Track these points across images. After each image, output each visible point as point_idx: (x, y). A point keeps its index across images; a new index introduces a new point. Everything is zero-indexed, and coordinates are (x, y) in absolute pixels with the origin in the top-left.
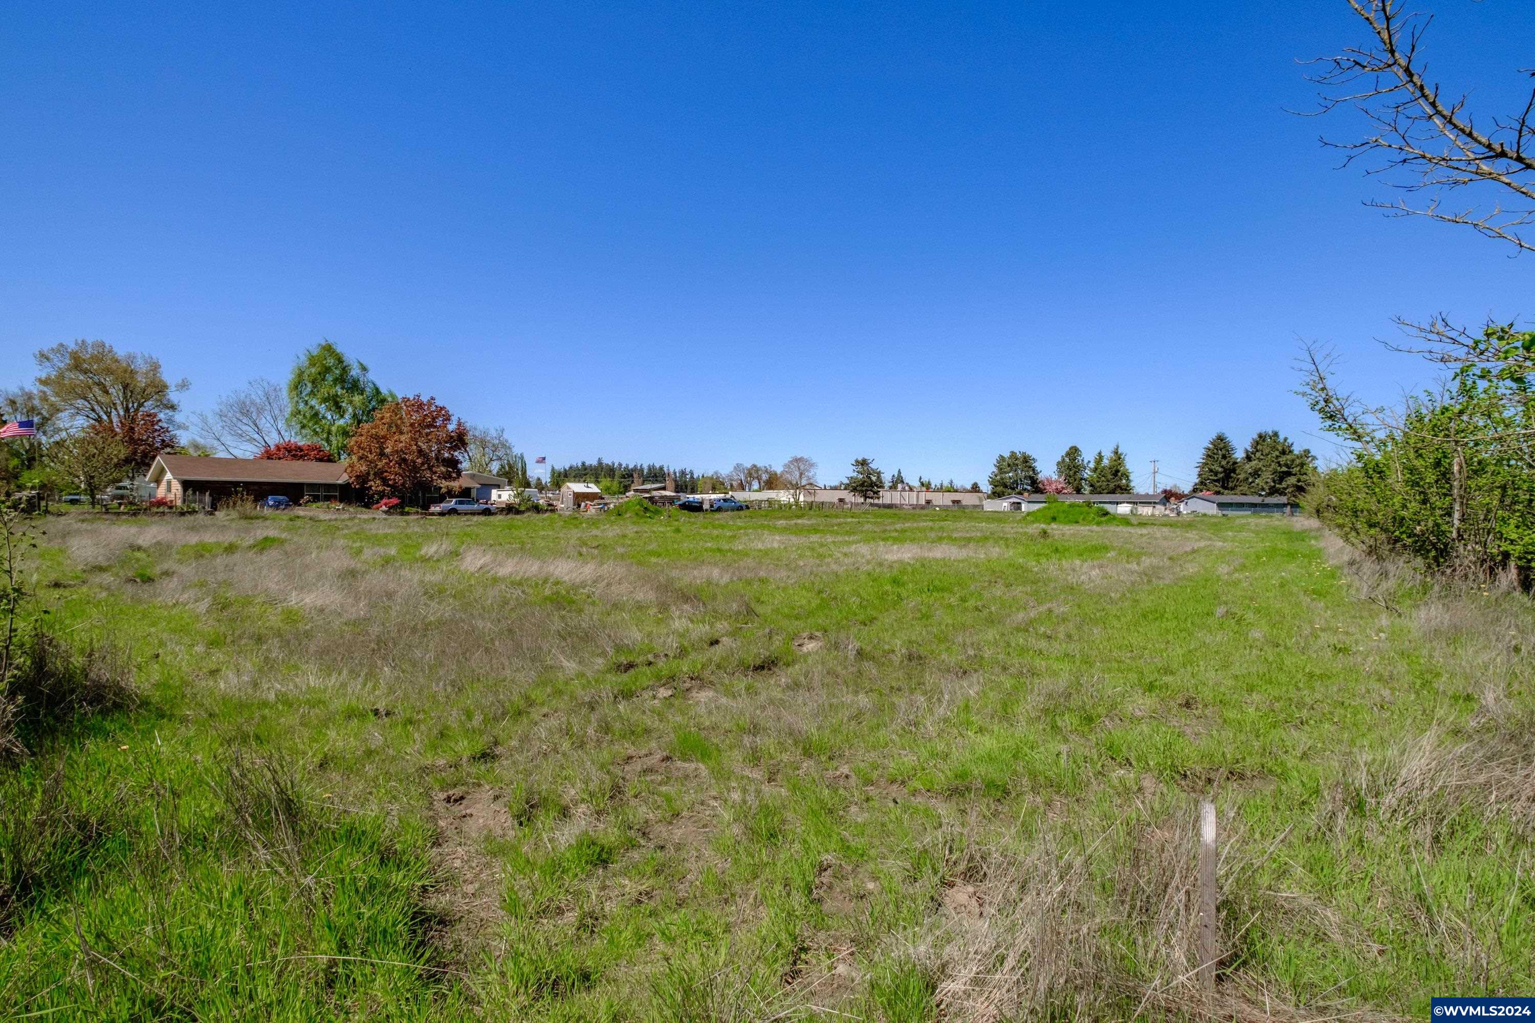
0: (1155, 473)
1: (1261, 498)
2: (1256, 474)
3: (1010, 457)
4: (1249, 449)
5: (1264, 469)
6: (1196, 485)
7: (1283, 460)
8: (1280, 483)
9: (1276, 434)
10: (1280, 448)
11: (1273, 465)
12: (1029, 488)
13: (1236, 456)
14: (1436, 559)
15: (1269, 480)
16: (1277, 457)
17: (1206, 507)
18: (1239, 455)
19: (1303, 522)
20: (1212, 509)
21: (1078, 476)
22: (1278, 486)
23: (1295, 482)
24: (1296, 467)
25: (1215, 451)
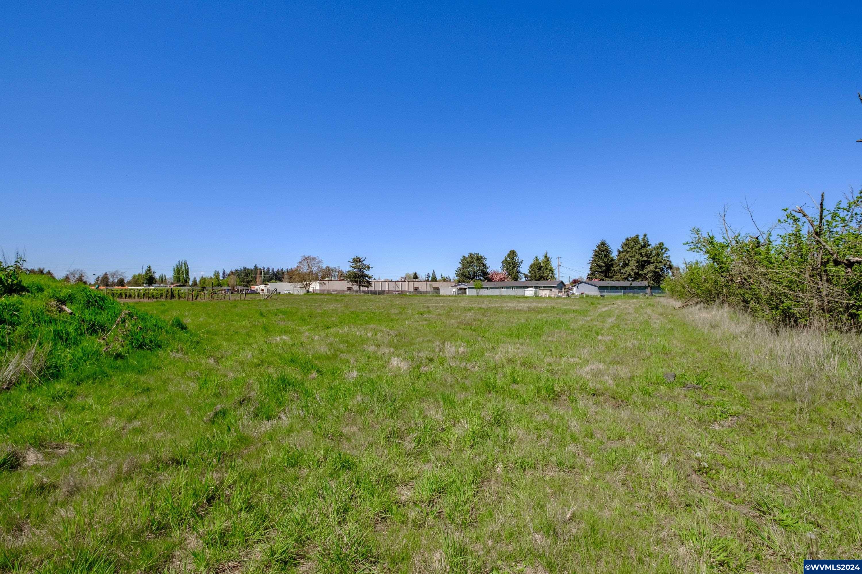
0: (559, 266)
1: (630, 283)
2: (624, 263)
3: (469, 257)
4: (621, 249)
6: (589, 275)
8: (642, 270)
9: (637, 237)
12: (482, 278)
13: (612, 255)
17: (592, 290)
20: (594, 292)
21: (517, 270)
22: (640, 272)
23: (653, 269)
24: (654, 257)
25: (600, 252)
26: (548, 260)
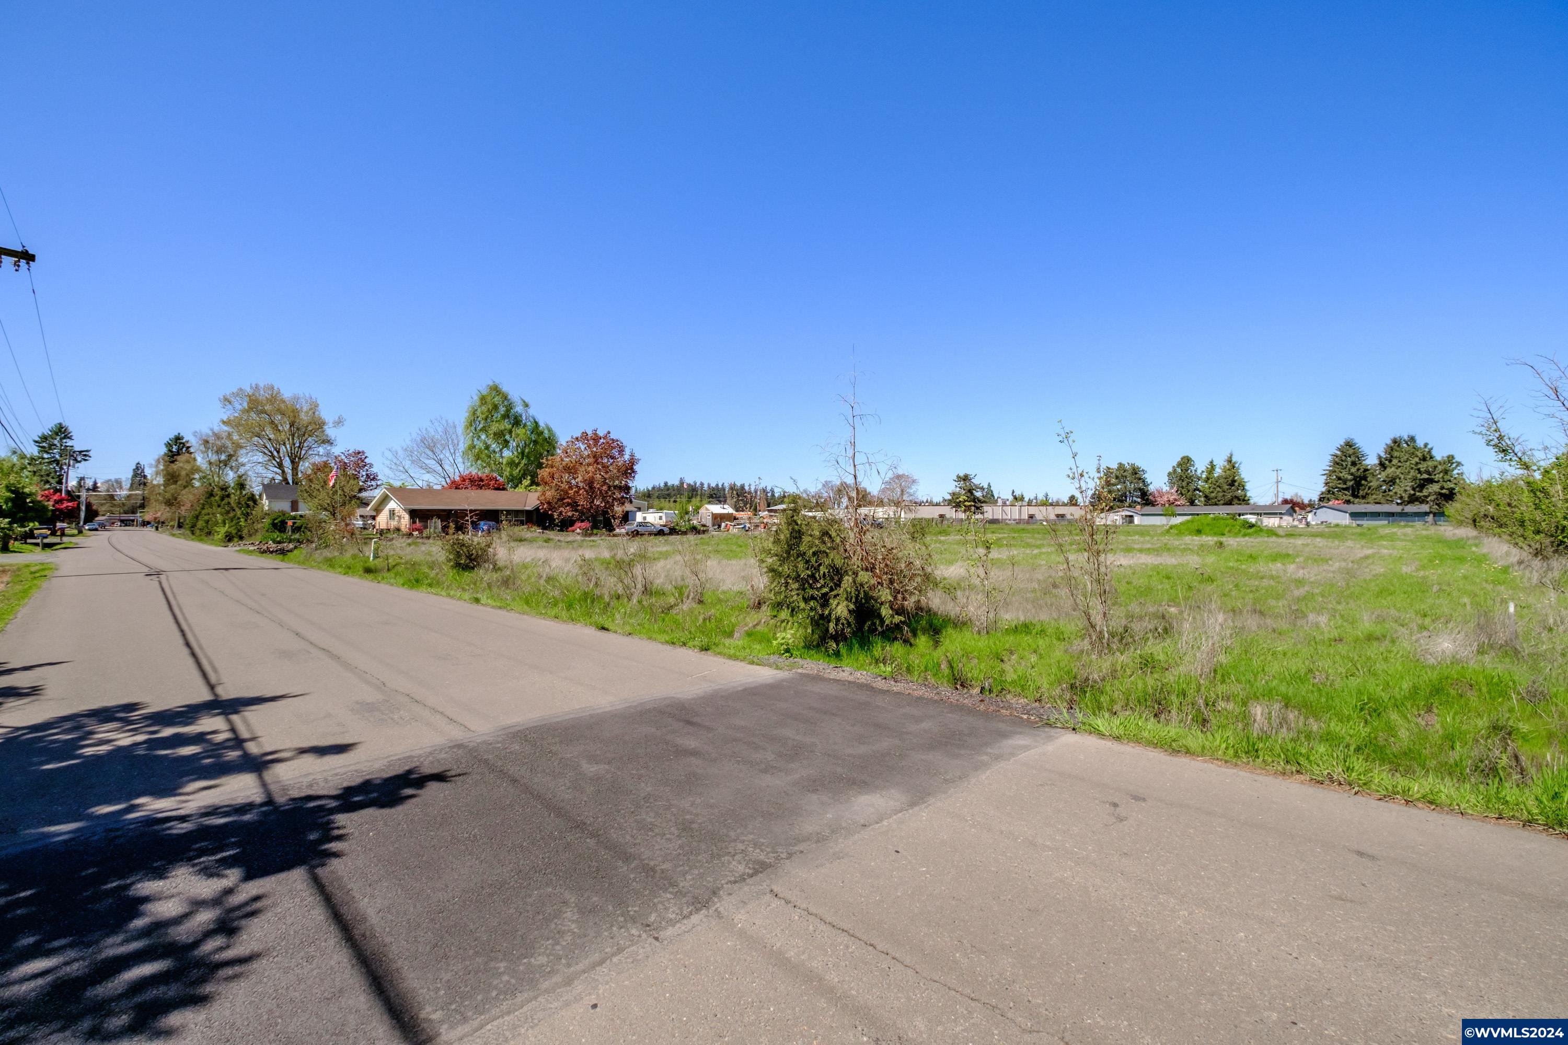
0: (1278, 482)
1: (1401, 507)
2: (1392, 481)
3: (1118, 469)
4: (1383, 455)
5: (1402, 477)
6: (1322, 493)
7: (1423, 466)
8: (1421, 491)
9: (1412, 439)
10: (1420, 455)
11: (1413, 473)
12: (1139, 500)
13: (1367, 462)
15: (1408, 488)
16: (1417, 463)
17: (1335, 517)
18: (1371, 461)
20: (1344, 520)
21: (1192, 487)
22: (1418, 494)
23: (1438, 490)
24: (1439, 473)
25: (1344, 458)
26: (1234, 467)
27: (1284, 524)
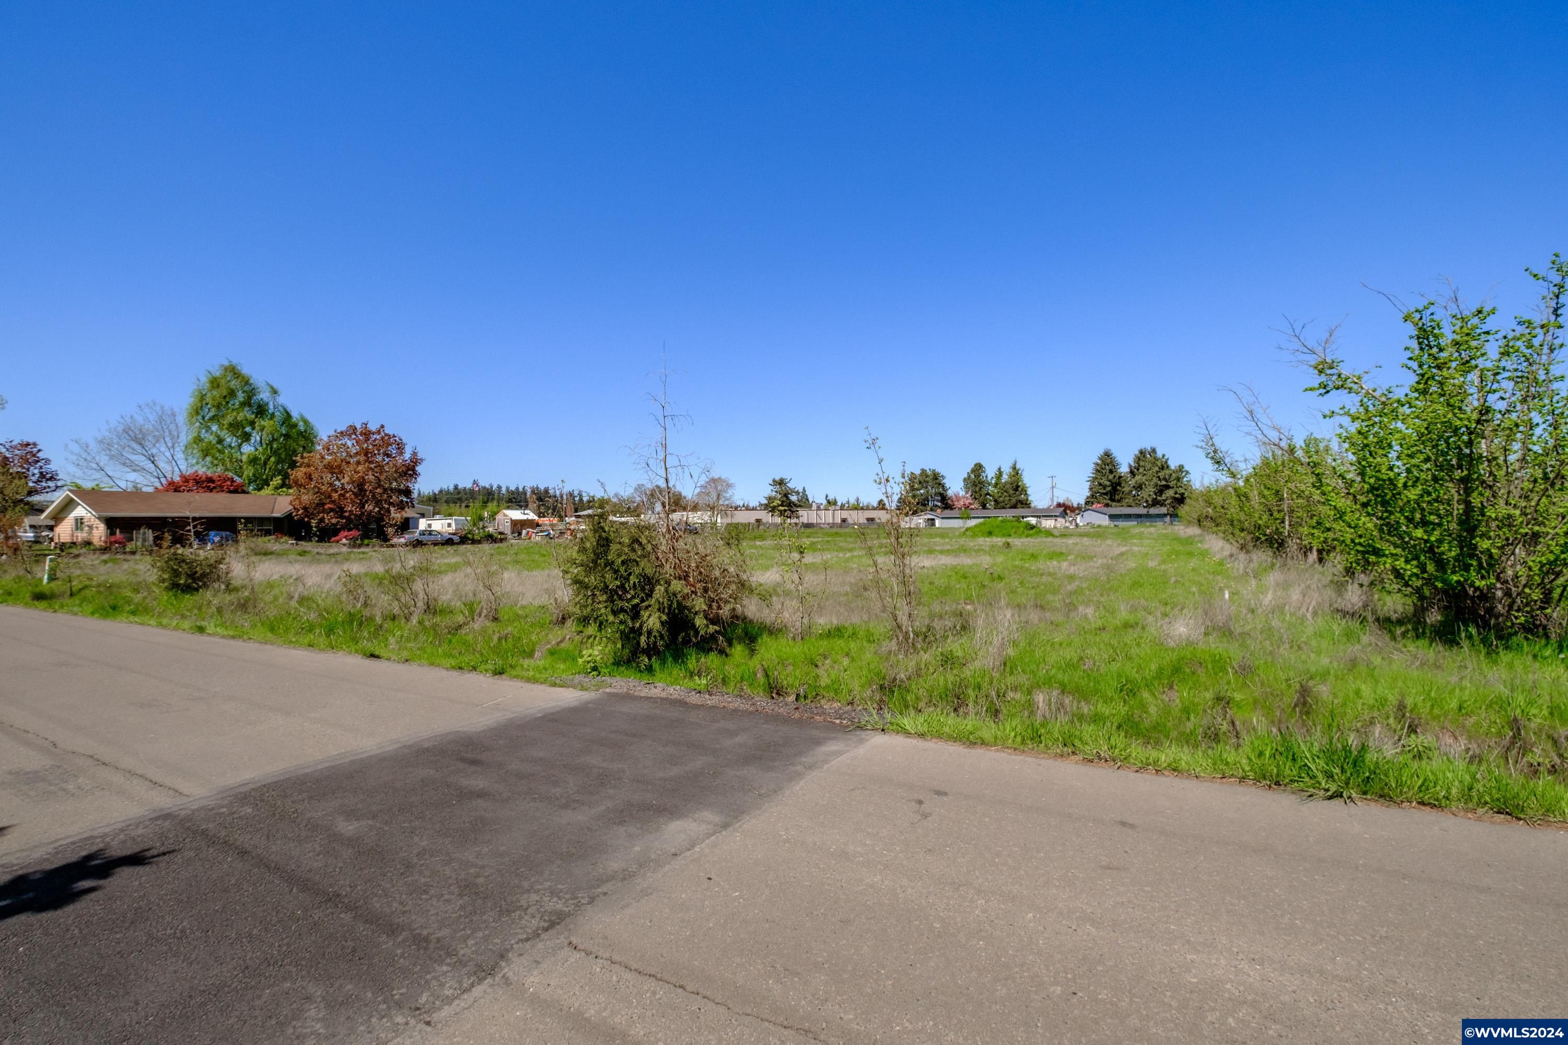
0: (1053, 487)
1: (1145, 509)
2: (1139, 487)
3: (921, 475)
4: (1132, 464)
5: (1147, 483)
8: (1161, 496)
10: (1159, 464)
11: (1155, 480)
12: (939, 504)
13: (1121, 470)
14: (1277, 549)
15: (1151, 493)
16: (1157, 472)
17: (1098, 519)
18: (1124, 469)
19: (1181, 530)
20: (1104, 521)
21: (984, 492)
22: (1158, 498)
23: (1173, 495)
24: (1173, 481)
25: (1103, 466)
26: (1018, 473)
27: (1058, 525)
